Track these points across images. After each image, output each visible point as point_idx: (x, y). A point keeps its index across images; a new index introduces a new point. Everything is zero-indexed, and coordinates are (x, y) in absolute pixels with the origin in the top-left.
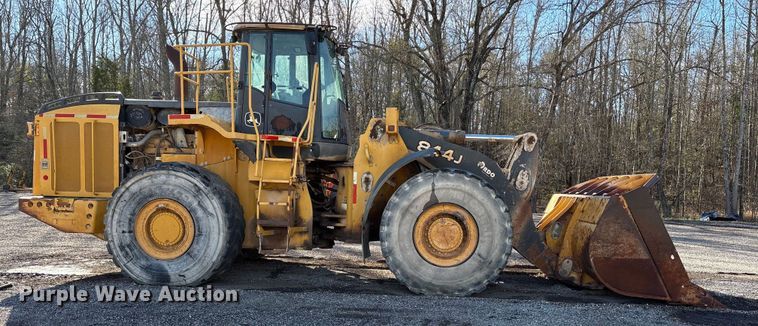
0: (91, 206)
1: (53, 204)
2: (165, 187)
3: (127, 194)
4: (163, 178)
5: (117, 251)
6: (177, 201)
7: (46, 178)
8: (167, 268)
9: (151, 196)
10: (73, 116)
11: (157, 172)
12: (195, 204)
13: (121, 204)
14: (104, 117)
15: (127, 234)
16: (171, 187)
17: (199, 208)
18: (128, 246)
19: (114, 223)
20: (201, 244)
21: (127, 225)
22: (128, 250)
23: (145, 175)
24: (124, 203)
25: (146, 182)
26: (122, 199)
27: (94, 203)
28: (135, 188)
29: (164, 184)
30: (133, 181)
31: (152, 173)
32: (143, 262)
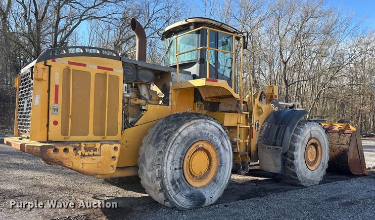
0: (115, 148)
1: (80, 149)
2: (204, 131)
3: (179, 138)
4: (203, 125)
5: (169, 186)
6: (210, 142)
7: (55, 123)
8: (204, 193)
9: (195, 139)
10: (85, 65)
11: (199, 120)
12: (220, 143)
13: (175, 147)
14: (112, 70)
15: (178, 171)
16: (207, 132)
17: (221, 146)
18: (178, 180)
19: (169, 162)
20: (221, 173)
21: (178, 163)
22: (177, 183)
23: (192, 122)
24: (177, 145)
25: (192, 128)
26: (176, 142)
27: (118, 146)
28: (185, 133)
29: (204, 129)
30: (183, 127)
31: (196, 121)
32: (188, 192)
